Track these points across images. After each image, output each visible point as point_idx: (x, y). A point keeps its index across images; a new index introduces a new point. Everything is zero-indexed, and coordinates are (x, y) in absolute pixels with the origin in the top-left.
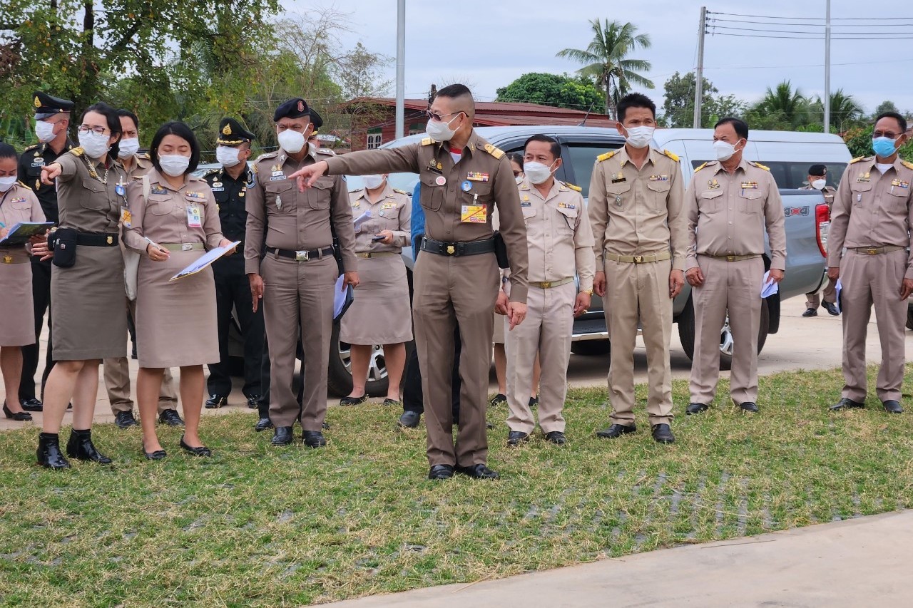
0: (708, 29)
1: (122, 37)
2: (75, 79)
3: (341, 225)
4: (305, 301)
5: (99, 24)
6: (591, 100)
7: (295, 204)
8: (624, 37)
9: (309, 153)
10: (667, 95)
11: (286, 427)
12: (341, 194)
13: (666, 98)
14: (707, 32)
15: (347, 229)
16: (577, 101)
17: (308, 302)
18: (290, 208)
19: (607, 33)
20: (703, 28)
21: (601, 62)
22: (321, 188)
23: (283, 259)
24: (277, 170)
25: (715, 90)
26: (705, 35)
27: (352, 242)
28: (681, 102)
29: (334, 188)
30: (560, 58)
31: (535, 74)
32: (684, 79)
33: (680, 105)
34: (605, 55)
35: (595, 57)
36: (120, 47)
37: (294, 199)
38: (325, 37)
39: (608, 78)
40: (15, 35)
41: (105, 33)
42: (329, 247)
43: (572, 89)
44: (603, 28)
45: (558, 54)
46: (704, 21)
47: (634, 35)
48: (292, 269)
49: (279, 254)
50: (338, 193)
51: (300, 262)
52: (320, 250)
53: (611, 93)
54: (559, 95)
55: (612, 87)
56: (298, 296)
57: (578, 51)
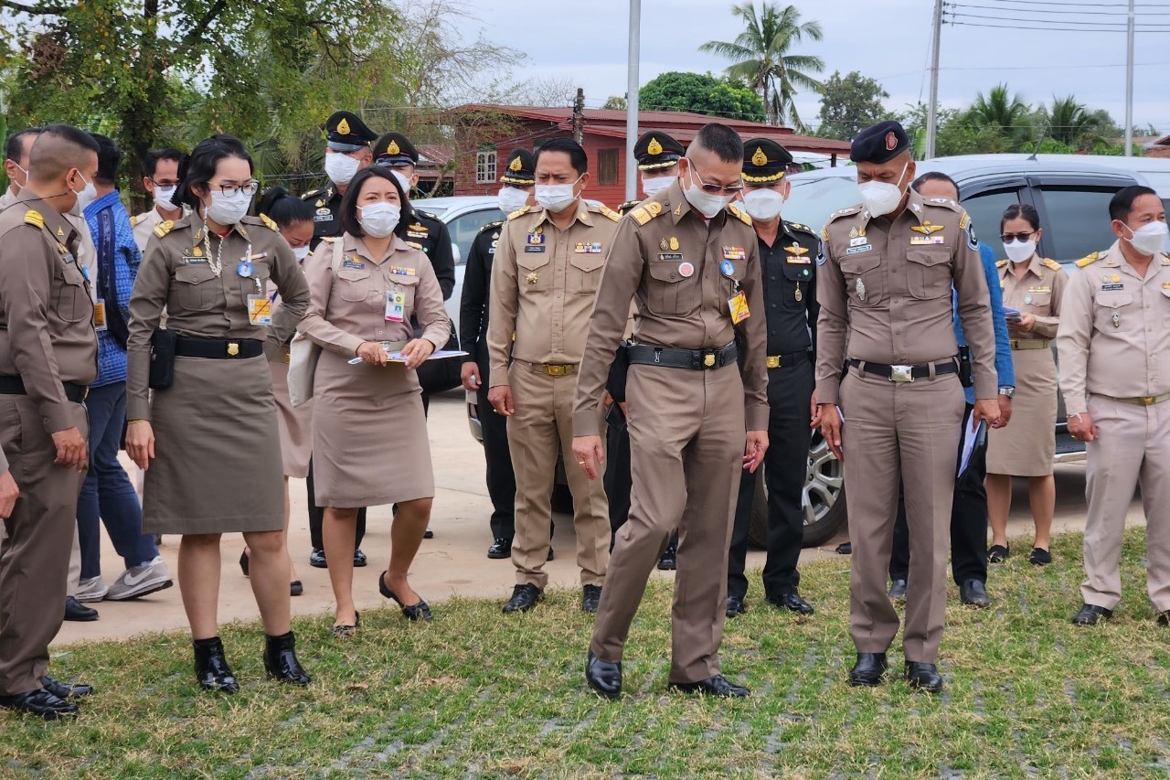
0: (945, 18)
1: (195, 24)
2: (142, 81)
3: (969, 322)
4: (906, 449)
5: (165, 8)
6: (748, 107)
7: (886, 291)
8: (786, 25)
9: (909, 207)
10: (825, 101)
11: (874, 654)
12: (966, 271)
13: (822, 104)
14: (944, 22)
15: (979, 329)
16: (731, 109)
17: (910, 450)
18: (879, 298)
19: (764, 22)
20: (940, 17)
21: (756, 58)
22: (928, 265)
23: (872, 378)
24: (858, 236)
25: (886, 95)
26: (943, 26)
27: (986, 351)
28: (842, 110)
29: (953, 261)
30: (703, 53)
31: (676, 73)
32: (846, 80)
33: (841, 113)
34: (762, 49)
35: (748, 50)
36: (194, 38)
37: (885, 283)
38: (437, 25)
39: (767, 78)
40: (59, 21)
41: (174, 20)
42: (950, 360)
43: (724, 93)
44: (759, 14)
45: (702, 48)
46: (940, 7)
47: (799, 22)
48: (885, 394)
49: (866, 369)
50: (963, 270)
51: (898, 384)
52: (932, 367)
53: (770, 99)
54: (707, 102)
55: (771, 90)
56: (896, 440)
57: (727, 46)
